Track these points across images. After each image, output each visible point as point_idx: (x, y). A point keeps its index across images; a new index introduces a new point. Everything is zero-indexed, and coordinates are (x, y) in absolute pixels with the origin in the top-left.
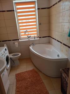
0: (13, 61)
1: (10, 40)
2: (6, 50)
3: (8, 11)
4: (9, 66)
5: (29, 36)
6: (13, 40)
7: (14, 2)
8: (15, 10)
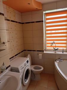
0: (34, 75)
1: (35, 51)
2: (27, 62)
3: (37, 22)
4: (27, 81)
5: (56, 48)
6: (38, 51)
7: (44, 12)
8: (44, 20)
